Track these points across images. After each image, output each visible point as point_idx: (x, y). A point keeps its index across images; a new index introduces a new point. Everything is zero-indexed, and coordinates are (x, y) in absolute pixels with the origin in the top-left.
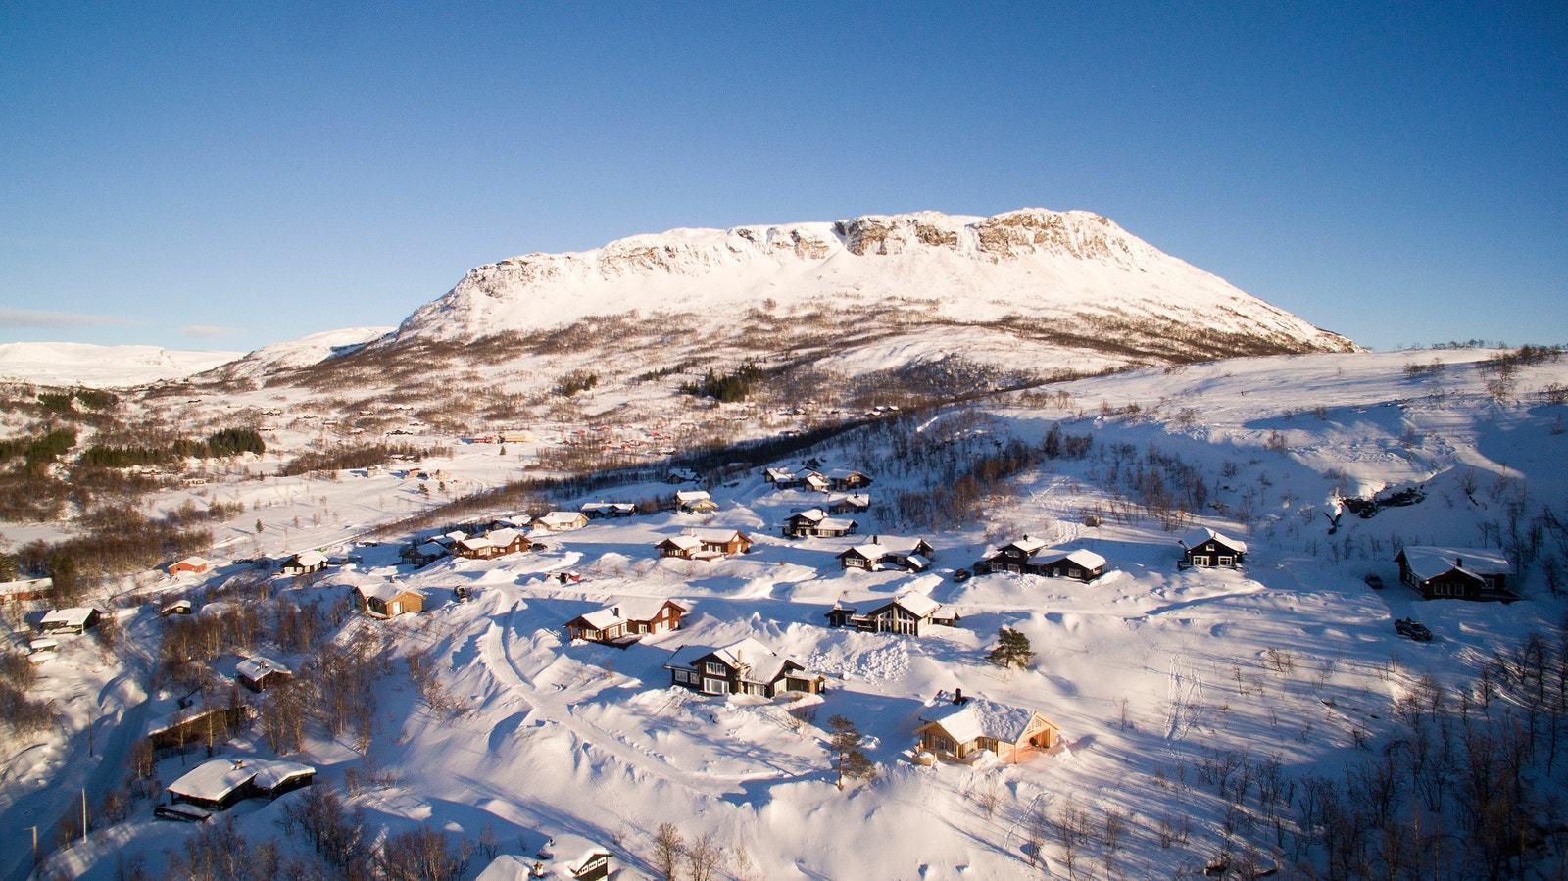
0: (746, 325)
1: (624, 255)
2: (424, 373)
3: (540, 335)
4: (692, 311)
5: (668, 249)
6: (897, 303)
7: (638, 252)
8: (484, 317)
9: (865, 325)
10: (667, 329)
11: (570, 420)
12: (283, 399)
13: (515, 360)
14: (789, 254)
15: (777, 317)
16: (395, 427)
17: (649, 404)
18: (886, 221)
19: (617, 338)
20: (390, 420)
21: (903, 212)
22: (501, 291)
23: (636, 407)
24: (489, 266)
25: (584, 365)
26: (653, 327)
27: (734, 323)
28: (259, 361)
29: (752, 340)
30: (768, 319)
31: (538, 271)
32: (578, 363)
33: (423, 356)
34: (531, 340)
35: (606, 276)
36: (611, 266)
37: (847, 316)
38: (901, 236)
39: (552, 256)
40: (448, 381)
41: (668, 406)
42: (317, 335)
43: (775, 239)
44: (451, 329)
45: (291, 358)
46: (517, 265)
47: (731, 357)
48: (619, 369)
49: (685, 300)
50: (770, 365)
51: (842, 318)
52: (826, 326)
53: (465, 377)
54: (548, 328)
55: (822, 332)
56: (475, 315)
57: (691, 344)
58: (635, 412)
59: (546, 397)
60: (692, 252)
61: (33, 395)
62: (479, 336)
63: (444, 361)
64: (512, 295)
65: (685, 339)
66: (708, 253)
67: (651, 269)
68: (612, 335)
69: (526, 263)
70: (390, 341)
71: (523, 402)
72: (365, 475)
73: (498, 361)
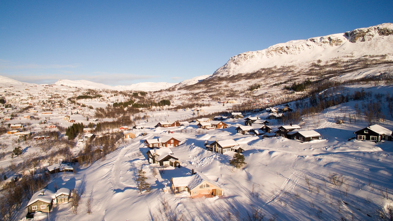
0: (310, 68)
1: (273, 50)
2: (215, 85)
3: (248, 74)
4: (293, 65)
5: (287, 47)
6: (367, 57)
7: (278, 49)
8: (234, 70)
9: (353, 66)
10: (285, 71)
11: (249, 97)
12: (180, 93)
13: (240, 81)
14: (327, 45)
15: (321, 65)
16: (203, 99)
17: (273, 93)
18: (365, 30)
19: (270, 74)
20: (202, 98)
21: (373, 26)
22: (238, 63)
23: (269, 94)
24: (235, 56)
25: (258, 82)
26: (281, 71)
27: (306, 68)
28: (182, 84)
29: (312, 73)
30: (318, 66)
31: (249, 56)
32: (257, 82)
33: (216, 81)
34: (245, 76)
35: (268, 57)
36: (270, 53)
37: (347, 63)
38: (371, 34)
39: (253, 52)
40: (220, 87)
41: (279, 93)
42: (196, 77)
43: (323, 40)
44: (225, 74)
45: (189, 83)
46: (243, 55)
47: (303, 78)
48: (267, 83)
49: (292, 62)
50: (315, 80)
51: (345, 64)
52: (339, 67)
53: (225, 86)
54: (250, 73)
55: (337, 69)
56: (231, 70)
57: (292, 75)
58: (268, 95)
59: (245, 91)
60: (294, 47)
61: (132, 93)
62: (232, 75)
63: (221, 82)
64: (241, 64)
65: (290, 74)
66: (300, 47)
67: (282, 53)
68: (268, 73)
69: (245, 55)
70: (210, 78)
71: (238, 92)
72: (185, 110)
73: (235, 82)
